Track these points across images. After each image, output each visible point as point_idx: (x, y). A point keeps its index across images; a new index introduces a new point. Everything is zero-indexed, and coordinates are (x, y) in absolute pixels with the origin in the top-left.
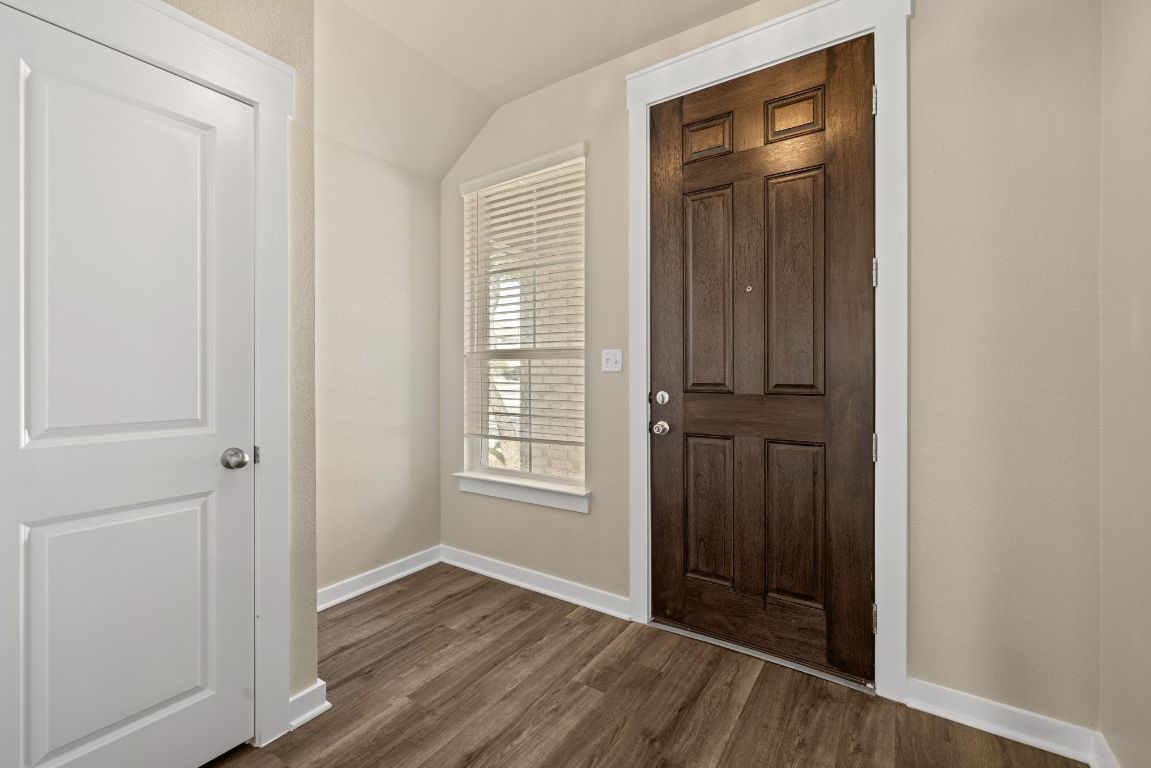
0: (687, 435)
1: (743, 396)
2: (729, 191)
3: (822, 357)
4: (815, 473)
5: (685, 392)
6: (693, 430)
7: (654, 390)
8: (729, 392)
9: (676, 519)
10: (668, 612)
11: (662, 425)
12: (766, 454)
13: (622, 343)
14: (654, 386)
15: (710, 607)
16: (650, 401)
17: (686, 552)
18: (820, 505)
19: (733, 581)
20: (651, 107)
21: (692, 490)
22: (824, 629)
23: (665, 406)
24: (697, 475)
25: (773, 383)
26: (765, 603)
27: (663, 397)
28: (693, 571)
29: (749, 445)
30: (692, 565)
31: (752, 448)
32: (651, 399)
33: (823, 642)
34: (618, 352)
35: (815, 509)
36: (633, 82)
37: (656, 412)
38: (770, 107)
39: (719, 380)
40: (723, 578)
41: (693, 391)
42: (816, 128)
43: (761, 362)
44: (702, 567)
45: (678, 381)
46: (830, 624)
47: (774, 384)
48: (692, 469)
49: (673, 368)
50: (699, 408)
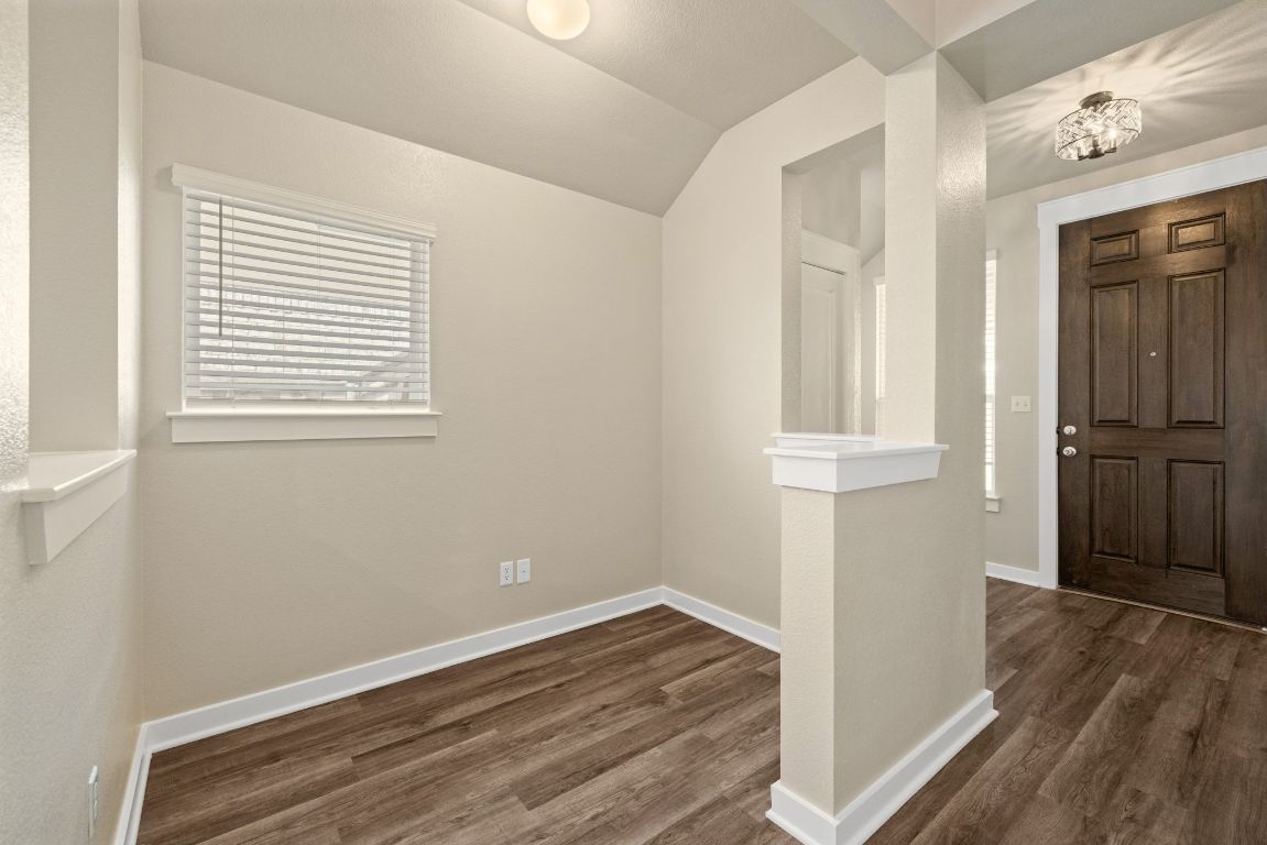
0: (1093, 457)
1: (1145, 429)
2: (1135, 285)
3: (1221, 401)
4: (1214, 483)
5: (1092, 425)
6: (1098, 453)
7: (1062, 424)
8: (1133, 427)
9: (1083, 516)
10: (1074, 582)
11: (1069, 450)
12: (1169, 470)
13: (1033, 392)
14: (1062, 422)
15: (1114, 578)
16: (1058, 432)
17: (1092, 540)
18: (1219, 505)
19: (1137, 558)
20: (1060, 227)
21: (1097, 495)
22: (1223, 591)
23: (1071, 436)
24: (1103, 485)
25: (1175, 419)
26: (1167, 575)
27: (1070, 430)
28: (1099, 553)
29: (1153, 464)
30: (1097, 548)
31: (1155, 466)
32: (1059, 431)
33: (1222, 600)
34: (1027, 399)
35: (1214, 507)
36: (1042, 208)
37: (1063, 439)
38: (1173, 229)
39: (1125, 417)
40: (1128, 557)
41: (1098, 424)
42: (1217, 243)
43: (1164, 406)
44: (1108, 550)
45: (1085, 418)
46: (1228, 587)
47: (1177, 420)
48: (1098, 481)
49: (1081, 409)
50: (1104, 438)
